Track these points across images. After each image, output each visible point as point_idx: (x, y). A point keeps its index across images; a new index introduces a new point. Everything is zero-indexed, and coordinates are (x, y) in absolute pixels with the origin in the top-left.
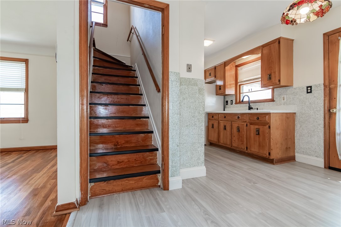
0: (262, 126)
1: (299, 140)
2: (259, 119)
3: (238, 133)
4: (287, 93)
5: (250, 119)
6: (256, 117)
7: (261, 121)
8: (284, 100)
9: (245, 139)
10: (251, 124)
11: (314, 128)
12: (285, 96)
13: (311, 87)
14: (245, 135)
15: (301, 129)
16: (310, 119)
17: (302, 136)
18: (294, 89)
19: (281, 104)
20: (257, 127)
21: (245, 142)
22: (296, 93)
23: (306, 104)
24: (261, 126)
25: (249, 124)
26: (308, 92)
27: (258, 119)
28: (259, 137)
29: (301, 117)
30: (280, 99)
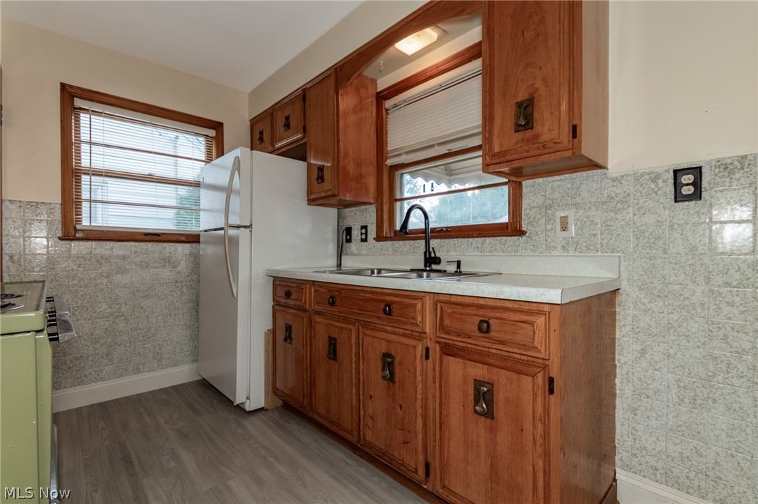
0: (509, 374)
1: (634, 411)
2: (493, 334)
3: (389, 388)
4: (578, 200)
5: (442, 327)
6: (477, 320)
7: (502, 342)
8: (564, 228)
9: (420, 420)
10: (449, 350)
11: (711, 367)
12: (571, 214)
13: (697, 171)
14: (419, 402)
15: (644, 363)
16: (691, 322)
17: (648, 397)
18: (614, 180)
19: (549, 248)
20: (479, 371)
21: (420, 436)
22: (622, 202)
23: (672, 250)
24: (502, 372)
25: (436, 351)
26: (678, 197)
27: (484, 327)
28: (492, 430)
29: (645, 311)
30: (549, 227)
